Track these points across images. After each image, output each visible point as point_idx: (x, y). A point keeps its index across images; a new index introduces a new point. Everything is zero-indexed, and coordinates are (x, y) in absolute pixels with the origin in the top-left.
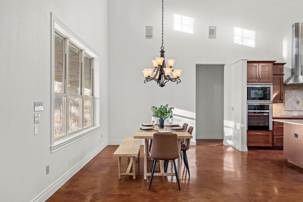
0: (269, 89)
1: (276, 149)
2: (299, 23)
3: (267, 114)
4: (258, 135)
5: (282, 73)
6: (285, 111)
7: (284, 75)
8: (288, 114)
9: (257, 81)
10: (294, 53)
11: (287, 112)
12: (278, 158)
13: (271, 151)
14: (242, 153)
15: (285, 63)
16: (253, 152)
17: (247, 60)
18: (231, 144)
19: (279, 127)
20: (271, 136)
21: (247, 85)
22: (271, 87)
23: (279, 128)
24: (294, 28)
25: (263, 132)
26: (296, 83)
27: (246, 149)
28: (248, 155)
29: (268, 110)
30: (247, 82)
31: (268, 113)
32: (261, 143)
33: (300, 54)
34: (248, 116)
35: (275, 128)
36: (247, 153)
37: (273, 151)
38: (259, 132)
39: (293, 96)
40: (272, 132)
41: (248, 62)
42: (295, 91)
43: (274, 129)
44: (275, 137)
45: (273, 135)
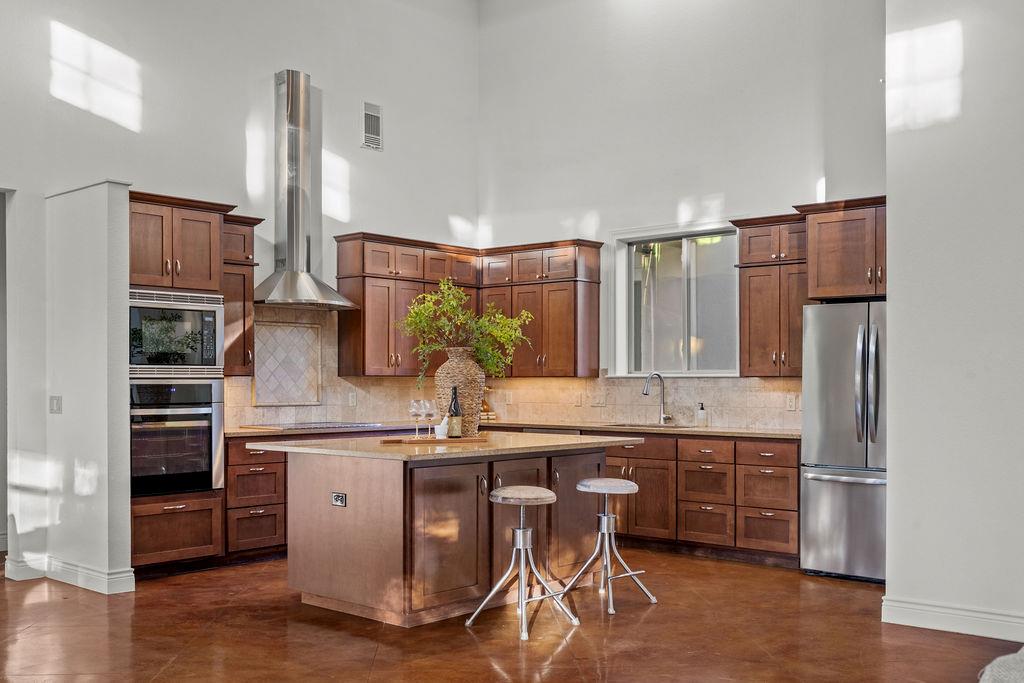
0: (211, 319)
1: (237, 564)
2: (298, 73)
3: (204, 423)
4: (173, 512)
5: (251, 257)
6: (256, 410)
7: (258, 265)
8: (265, 421)
9: (167, 281)
10: (285, 183)
11: (260, 410)
12: (264, 598)
13: (223, 574)
14: (113, 599)
15: (259, 221)
16: (158, 590)
17: (132, 188)
18: (46, 569)
19: (246, 473)
20: (218, 513)
21: (132, 296)
22: (220, 310)
23: (246, 479)
24: (284, 89)
25: (189, 498)
26: (290, 301)
27: (127, 584)
28: (141, 605)
29: (209, 404)
30: (132, 285)
31: (208, 417)
32: (184, 545)
33: (303, 191)
34: (134, 434)
35: (232, 479)
36: (133, 597)
37: (229, 573)
38: (174, 500)
39: (279, 348)
40: (223, 494)
41: (135, 197)
42: (288, 329)
43: (229, 483)
44: (234, 515)
45: (226, 509)
